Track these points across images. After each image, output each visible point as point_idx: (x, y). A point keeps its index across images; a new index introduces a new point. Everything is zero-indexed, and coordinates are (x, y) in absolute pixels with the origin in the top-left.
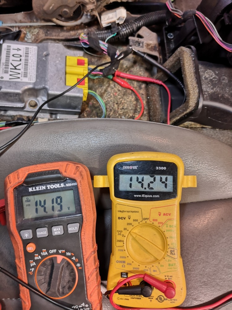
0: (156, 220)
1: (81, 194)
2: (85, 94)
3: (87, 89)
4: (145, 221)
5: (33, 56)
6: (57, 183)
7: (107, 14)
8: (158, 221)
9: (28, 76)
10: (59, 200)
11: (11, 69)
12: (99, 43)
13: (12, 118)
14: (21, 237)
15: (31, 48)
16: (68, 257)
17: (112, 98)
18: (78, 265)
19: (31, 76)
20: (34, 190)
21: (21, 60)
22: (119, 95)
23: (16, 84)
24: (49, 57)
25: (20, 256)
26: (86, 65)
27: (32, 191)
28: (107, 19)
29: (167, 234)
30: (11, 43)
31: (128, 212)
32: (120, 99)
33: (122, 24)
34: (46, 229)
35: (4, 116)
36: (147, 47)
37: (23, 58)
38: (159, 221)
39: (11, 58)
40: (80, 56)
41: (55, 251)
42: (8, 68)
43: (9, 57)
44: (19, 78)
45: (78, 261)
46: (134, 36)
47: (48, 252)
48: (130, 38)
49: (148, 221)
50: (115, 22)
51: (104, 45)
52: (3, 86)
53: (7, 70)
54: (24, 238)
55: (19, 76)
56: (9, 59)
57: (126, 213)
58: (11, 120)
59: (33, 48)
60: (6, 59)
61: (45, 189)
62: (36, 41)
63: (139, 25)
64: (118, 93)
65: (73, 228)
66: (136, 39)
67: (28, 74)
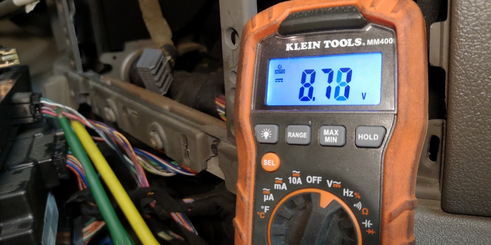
6: (347, 37)
14: (256, 138)
25: (246, 175)
34: (307, 128)
41: (319, 179)
45: (367, 214)
47: (304, 180)
54: (260, 141)
61: (319, 47)
65: (368, 137)
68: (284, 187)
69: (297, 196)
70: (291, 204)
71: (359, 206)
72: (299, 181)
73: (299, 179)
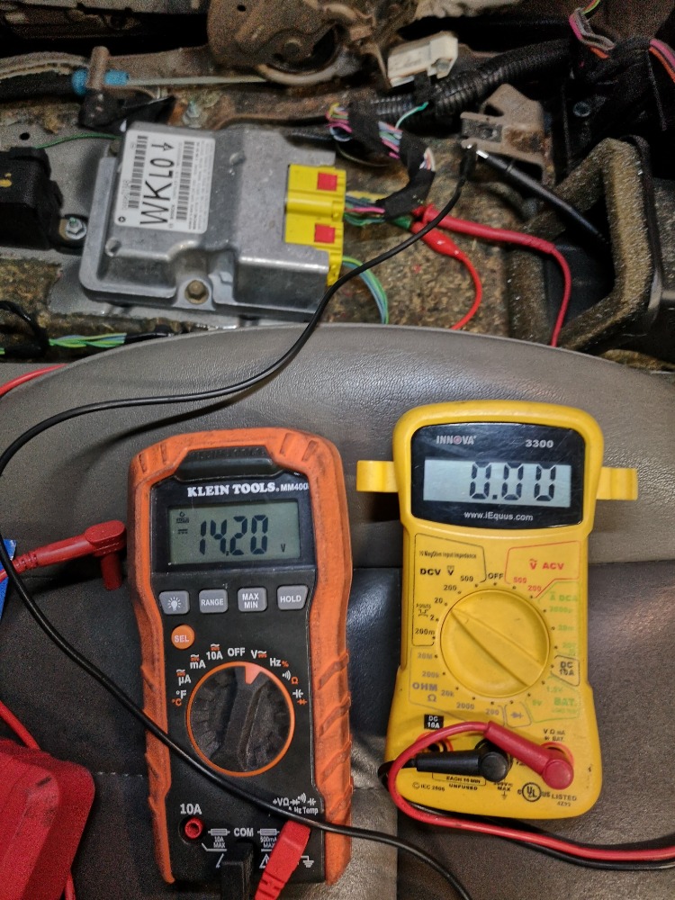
0: (525, 580)
1: (317, 513)
2: (334, 267)
3: (340, 252)
4: (493, 581)
5: (203, 163)
6: (258, 480)
7: (403, 52)
8: (528, 584)
9: (188, 216)
10: (260, 524)
11: (145, 197)
12: (378, 129)
13: (142, 326)
14: (161, 609)
15: (198, 144)
16: (273, 670)
17: (406, 281)
18: (298, 694)
19: (195, 216)
20: (200, 494)
21: (171, 174)
22: (426, 272)
23: (157, 238)
24: (245, 167)
25: (153, 656)
26: (341, 190)
27: (195, 495)
28: (403, 65)
29: (552, 618)
30: (149, 130)
31: (448, 555)
32: (428, 283)
33: (443, 79)
34: (224, 593)
35: (122, 319)
36: (512, 139)
37: (177, 169)
38: (531, 582)
39: (148, 168)
40: (325, 166)
41: (242, 651)
42: (138, 195)
43: (142, 165)
44: (165, 221)
45: (296, 683)
46: (476, 110)
47: (224, 653)
48: (465, 115)
49: (501, 583)
50: (424, 73)
51: (391, 136)
52: (124, 241)
53: (133, 198)
54: (167, 612)
55: (165, 215)
56: (142, 171)
57: (442, 559)
58: (140, 331)
59: (203, 142)
60: (134, 170)
61: (227, 492)
62: (213, 125)
63: (491, 80)
64: (424, 267)
65: (291, 598)
66: (480, 118)
67: (188, 212)
68: (203, 664)
69: (218, 674)
70: (212, 683)
71: (287, 675)
72: (220, 656)
73: (219, 653)
